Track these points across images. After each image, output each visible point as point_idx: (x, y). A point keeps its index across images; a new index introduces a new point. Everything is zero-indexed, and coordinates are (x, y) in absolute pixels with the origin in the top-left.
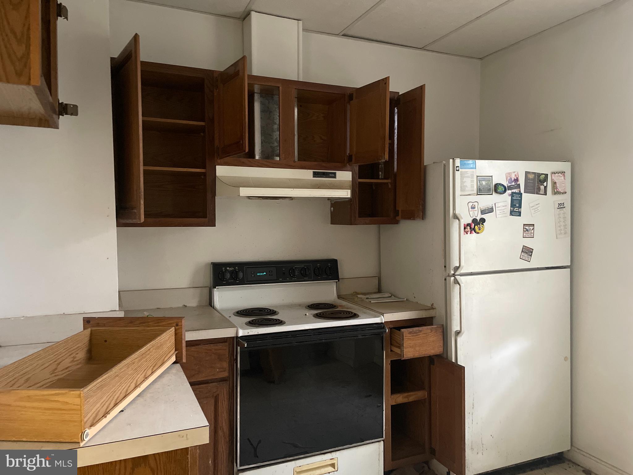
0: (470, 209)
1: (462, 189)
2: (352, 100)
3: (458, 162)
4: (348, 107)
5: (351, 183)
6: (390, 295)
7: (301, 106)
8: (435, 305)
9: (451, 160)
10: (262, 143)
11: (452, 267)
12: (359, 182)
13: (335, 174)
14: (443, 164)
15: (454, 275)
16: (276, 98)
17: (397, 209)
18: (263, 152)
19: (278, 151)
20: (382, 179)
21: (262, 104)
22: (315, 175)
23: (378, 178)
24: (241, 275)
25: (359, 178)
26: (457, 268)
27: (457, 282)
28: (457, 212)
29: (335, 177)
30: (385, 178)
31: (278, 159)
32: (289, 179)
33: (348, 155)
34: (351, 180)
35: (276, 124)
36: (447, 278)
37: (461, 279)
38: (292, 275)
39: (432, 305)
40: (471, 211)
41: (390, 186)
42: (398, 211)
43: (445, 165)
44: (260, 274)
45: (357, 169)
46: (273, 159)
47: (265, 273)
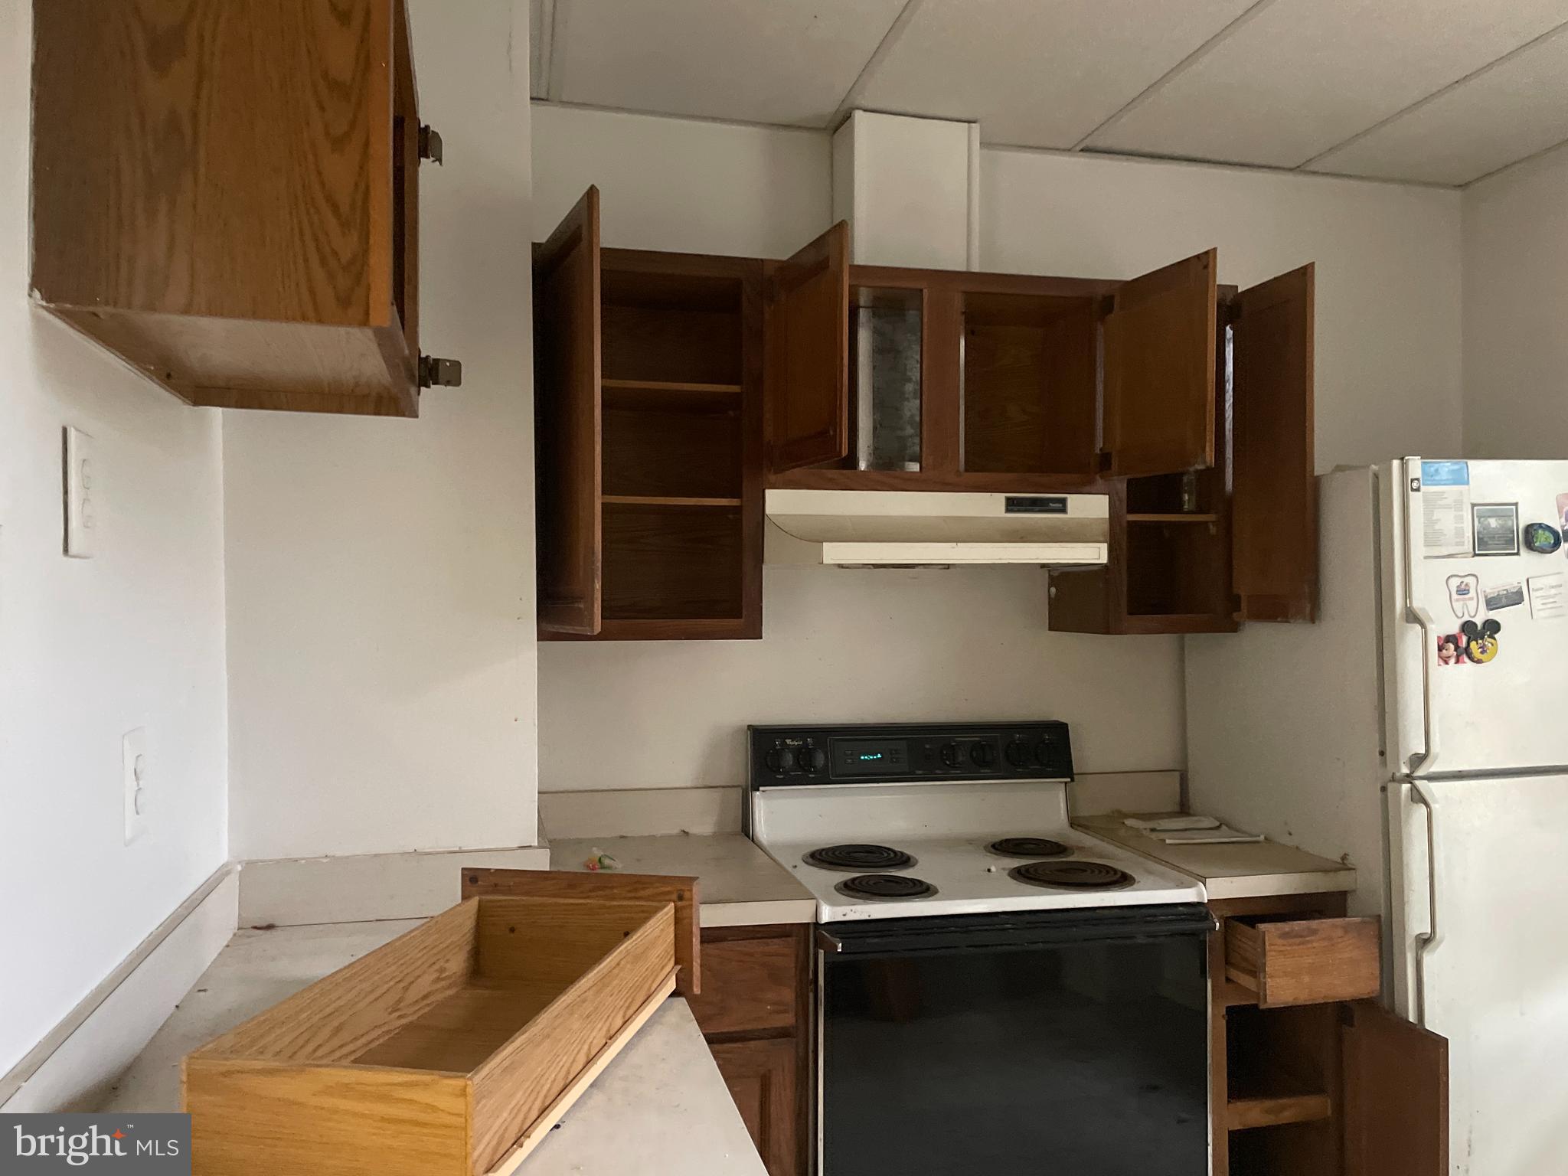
0: (1455, 596)
1: (1431, 540)
2: (1110, 310)
3: (1415, 465)
4: (1101, 330)
5: (1106, 526)
6: (1218, 824)
7: (973, 333)
8: (1352, 860)
9: (1396, 463)
10: (875, 429)
11: (1404, 756)
12: (1128, 522)
13: (1064, 501)
14: (1371, 474)
15: (1409, 778)
16: (912, 315)
17: (1235, 591)
18: (876, 451)
19: (917, 448)
20: (1187, 513)
21: (877, 332)
22: (1012, 505)
23: (1179, 510)
24: (820, 759)
25: (1129, 512)
26: (1418, 760)
27: (1418, 798)
28: (1417, 604)
29: (1064, 510)
30: (1200, 510)
31: (914, 467)
32: (946, 519)
33: (1098, 451)
34: (1107, 516)
35: (909, 380)
36: (1391, 786)
37: (1433, 790)
38: (948, 763)
39: (1344, 857)
40: (1457, 600)
41: (1213, 530)
42: (1239, 597)
43: (1376, 476)
44: (866, 757)
45: (1122, 487)
46: (902, 467)
47: (879, 756)
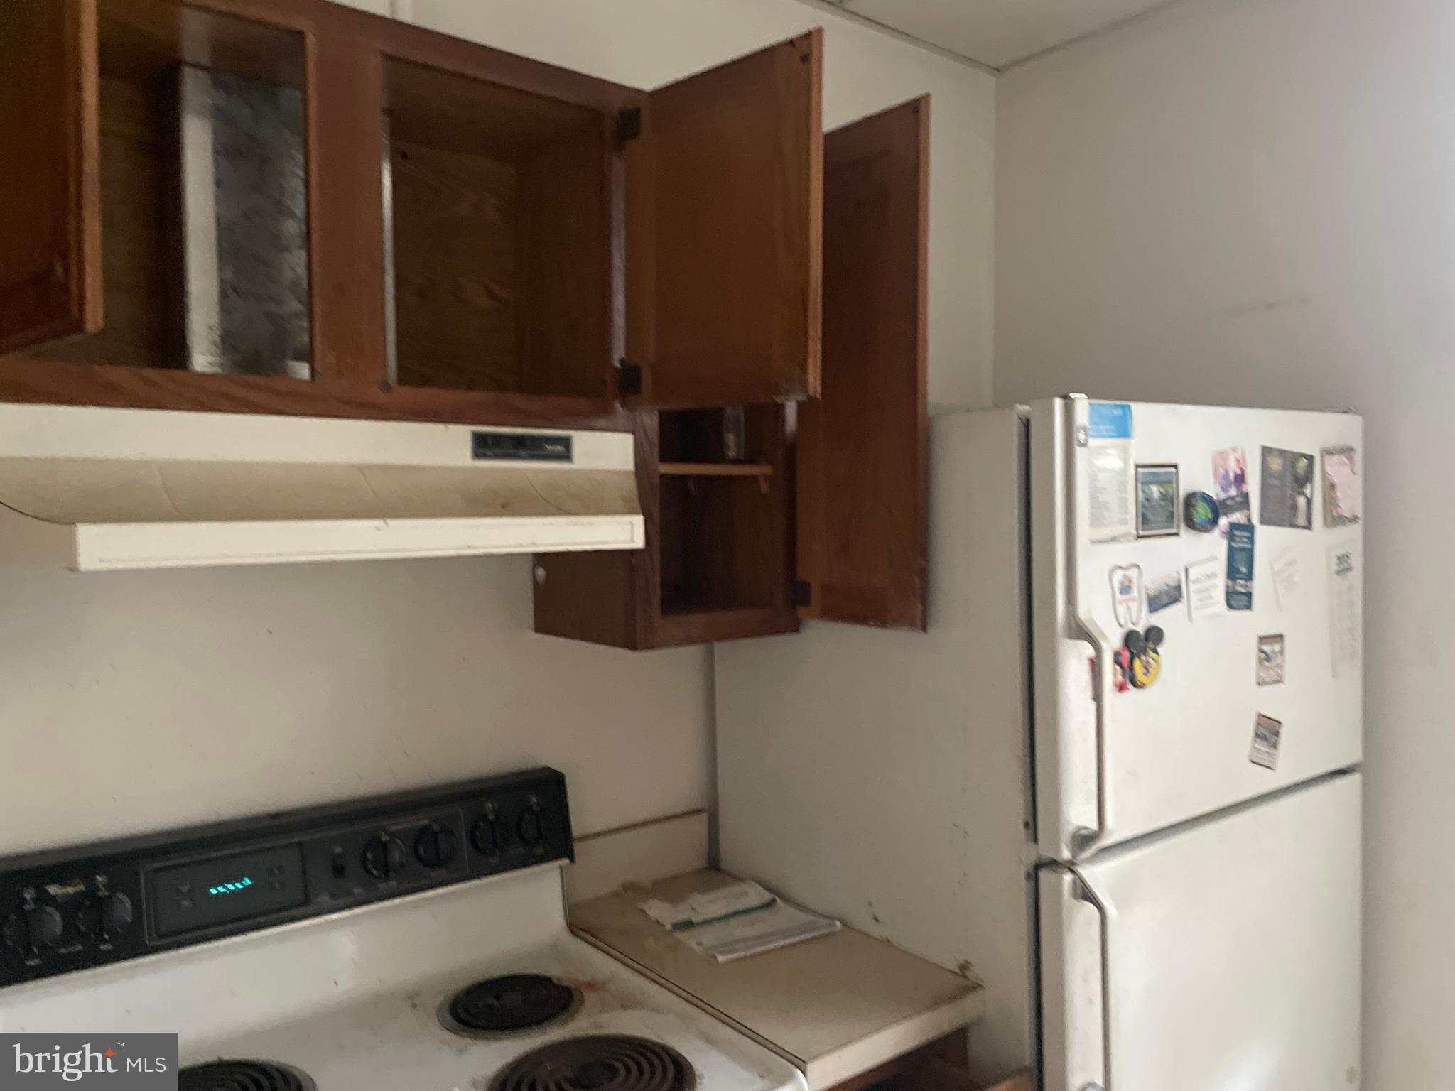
0: (1119, 596)
1: (1096, 521)
2: (635, 134)
3: (1083, 408)
4: (618, 170)
5: (631, 484)
6: (768, 896)
7: (404, 155)
8: (976, 972)
9: (1058, 403)
10: (223, 296)
11: (1065, 837)
12: (663, 476)
13: (566, 442)
14: (1015, 420)
15: (1070, 866)
16: (289, 97)
17: (802, 575)
18: (228, 341)
19: (306, 338)
20: (736, 462)
21: (221, 119)
22: (484, 446)
23: (720, 459)
24: (124, 907)
25: (663, 459)
26: (1084, 840)
27: (1086, 894)
28: (1082, 612)
29: (566, 456)
30: (750, 459)
31: (302, 370)
32: (363, 469)
33: (617, 365)
35: (291, 215)
36: (1044, 875)
38: (375, 872)
39: (965, 967)
40: (1120, 602)
42: (807, 586)
44: (221, 889)
45: (651, 421)
46: (282, 371)
47: (247, 882)
